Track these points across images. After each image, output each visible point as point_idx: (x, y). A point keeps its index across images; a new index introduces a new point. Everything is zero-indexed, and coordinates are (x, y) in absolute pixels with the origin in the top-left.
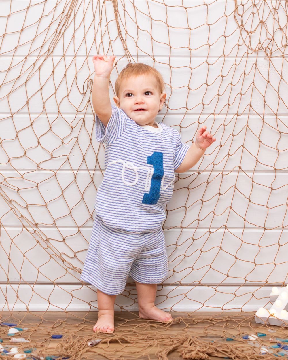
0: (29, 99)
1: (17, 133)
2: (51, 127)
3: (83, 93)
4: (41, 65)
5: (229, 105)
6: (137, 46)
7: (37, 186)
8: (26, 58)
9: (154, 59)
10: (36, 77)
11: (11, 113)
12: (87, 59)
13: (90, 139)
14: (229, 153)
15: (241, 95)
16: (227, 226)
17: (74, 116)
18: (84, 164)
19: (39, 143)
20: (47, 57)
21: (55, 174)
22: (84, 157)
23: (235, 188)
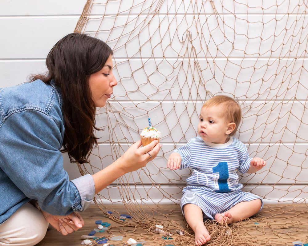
0: (141, 46)
1: (132, 73)
2: (157, 68)
3: (183, 42)
4: (150, 21)
5: (290, 51)
6: (223, 6)
7: (147, 113)
8: (139, 16)
9: (235, 16)
10: (146, 31)
11: (128, 58)
12: (185, 16)
13: (186, 78)
14: (288, 88)
15: (300, 43)
16: (282, 141)
17: (176, 59)
18: (181, 96)
19: (148, 80)
20: (155, 14)
21: (161, 104)
22: (181, 90)
23: (290, 112)
